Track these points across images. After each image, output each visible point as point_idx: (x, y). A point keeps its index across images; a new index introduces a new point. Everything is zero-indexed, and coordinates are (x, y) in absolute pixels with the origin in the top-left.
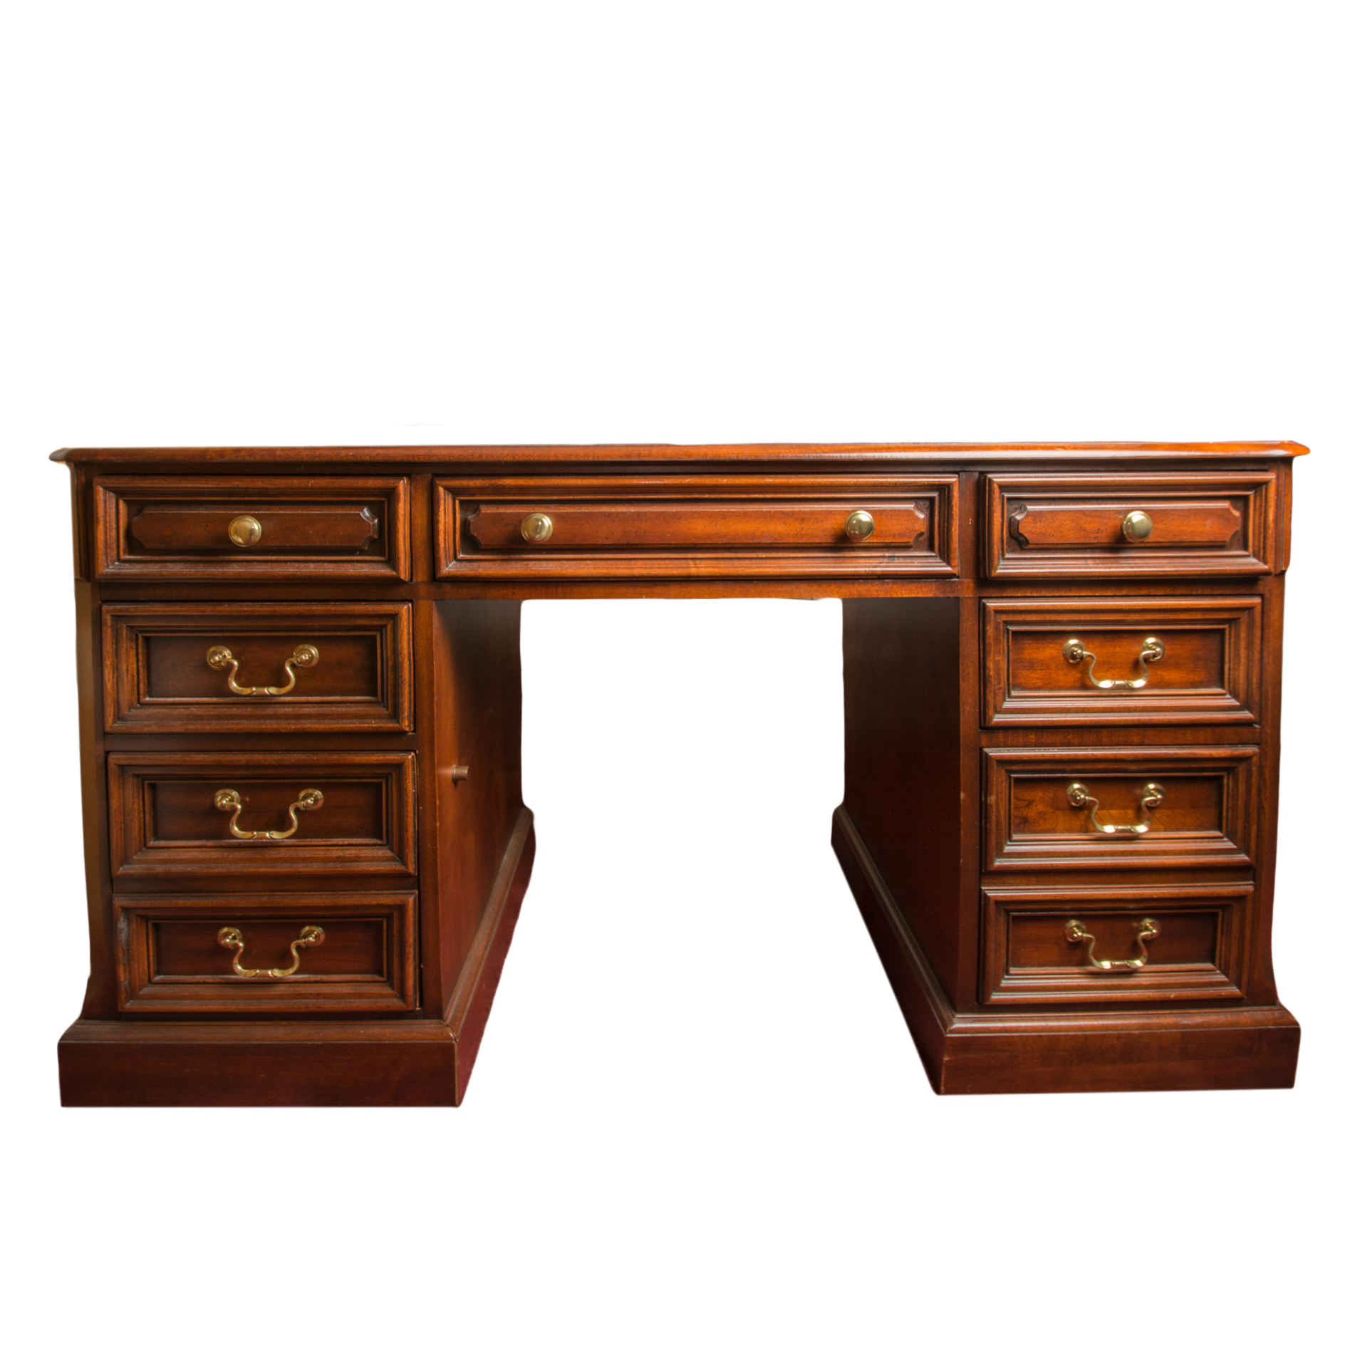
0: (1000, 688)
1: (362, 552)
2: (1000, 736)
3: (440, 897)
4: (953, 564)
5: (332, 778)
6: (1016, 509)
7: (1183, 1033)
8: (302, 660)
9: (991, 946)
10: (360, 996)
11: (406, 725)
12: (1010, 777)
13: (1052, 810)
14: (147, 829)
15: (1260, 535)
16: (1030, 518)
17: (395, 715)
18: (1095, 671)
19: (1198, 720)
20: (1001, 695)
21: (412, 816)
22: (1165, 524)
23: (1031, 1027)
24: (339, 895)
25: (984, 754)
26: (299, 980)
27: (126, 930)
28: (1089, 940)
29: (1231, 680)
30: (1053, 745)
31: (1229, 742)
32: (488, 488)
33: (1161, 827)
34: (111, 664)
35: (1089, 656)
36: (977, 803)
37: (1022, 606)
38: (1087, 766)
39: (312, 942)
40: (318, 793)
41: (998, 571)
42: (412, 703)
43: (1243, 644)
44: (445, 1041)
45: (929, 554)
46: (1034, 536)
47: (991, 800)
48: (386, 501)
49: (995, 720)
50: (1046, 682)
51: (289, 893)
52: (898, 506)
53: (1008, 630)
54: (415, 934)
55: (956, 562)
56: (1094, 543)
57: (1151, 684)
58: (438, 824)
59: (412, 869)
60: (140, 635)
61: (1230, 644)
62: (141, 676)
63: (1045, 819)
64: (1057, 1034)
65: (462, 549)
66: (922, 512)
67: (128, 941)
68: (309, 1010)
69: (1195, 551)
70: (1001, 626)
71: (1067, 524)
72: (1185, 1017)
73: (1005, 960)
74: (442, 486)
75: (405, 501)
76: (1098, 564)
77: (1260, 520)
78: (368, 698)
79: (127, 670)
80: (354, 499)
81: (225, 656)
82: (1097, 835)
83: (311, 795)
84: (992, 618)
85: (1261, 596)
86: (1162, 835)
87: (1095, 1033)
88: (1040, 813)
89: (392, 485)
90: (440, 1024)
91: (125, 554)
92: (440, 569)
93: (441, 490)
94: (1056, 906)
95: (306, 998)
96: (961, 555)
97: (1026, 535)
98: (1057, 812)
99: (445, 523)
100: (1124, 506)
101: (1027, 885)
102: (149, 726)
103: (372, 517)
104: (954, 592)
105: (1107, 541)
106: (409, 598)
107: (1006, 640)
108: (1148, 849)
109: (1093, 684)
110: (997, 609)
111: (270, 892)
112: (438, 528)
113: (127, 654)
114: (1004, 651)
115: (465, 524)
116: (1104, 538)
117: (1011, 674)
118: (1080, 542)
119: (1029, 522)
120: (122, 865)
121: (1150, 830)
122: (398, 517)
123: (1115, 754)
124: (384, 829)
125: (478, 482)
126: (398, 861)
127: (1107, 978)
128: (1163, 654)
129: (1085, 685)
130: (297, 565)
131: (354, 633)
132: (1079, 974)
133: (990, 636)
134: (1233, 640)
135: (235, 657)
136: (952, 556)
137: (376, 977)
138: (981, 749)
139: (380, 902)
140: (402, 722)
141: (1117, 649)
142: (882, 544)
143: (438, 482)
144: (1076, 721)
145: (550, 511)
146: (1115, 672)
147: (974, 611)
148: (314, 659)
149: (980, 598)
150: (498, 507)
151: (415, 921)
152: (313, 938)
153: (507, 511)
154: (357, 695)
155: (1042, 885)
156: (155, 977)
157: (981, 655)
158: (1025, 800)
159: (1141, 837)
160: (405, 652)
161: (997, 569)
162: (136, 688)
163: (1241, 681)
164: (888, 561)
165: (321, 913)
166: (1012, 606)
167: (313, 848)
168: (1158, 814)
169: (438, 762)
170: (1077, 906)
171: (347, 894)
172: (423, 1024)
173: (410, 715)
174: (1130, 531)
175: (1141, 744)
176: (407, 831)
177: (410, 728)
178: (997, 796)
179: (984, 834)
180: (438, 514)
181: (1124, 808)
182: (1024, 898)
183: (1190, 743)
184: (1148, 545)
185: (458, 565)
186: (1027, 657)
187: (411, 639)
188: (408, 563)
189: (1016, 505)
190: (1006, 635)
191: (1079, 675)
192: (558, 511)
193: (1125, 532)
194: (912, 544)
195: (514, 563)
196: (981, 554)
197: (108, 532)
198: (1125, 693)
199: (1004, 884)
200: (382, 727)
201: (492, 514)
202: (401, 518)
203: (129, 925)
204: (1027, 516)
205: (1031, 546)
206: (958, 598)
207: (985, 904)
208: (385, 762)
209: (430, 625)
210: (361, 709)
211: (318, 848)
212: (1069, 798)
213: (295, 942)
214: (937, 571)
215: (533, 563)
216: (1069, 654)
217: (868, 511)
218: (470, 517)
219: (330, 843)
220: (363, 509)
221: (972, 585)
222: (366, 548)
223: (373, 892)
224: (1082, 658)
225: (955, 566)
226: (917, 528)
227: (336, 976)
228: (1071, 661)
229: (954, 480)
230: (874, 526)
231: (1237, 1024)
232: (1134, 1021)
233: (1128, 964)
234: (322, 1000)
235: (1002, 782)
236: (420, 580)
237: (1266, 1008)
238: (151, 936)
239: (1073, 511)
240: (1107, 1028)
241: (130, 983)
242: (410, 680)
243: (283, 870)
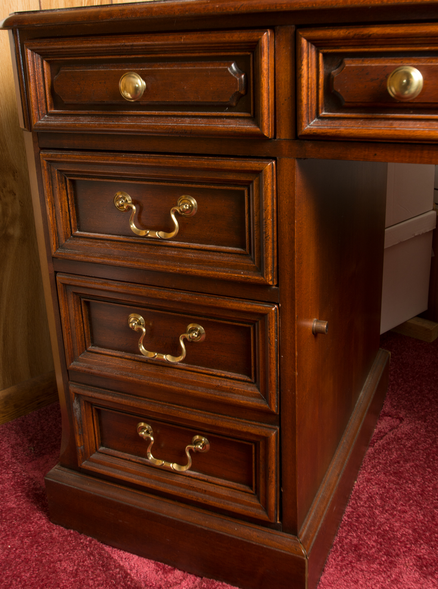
1: (231, 108)
3: (297, 437)
5: (211, 318)
8: (183, 209)
10: (236, 501)
11: (270, 279)
14: (86, 336)
17: (260, 268)
21: (275, 362)
24: (219, 417)
26: (192, 476)
27: (79, 410)
32: (353, 38)
34: (50, 201)
39: (200, 449)
40: (200, 328)
42: (276, 259)
44: (297, 556)
48: (252, 56)
51: (182, 407)
54: (276, 463)
58: (297, 374)
59: (274, 408)
60: (67, 179)
62: (71, 213)
65: (325, 106)
67: (80, 418)
68: (198, 500)
74: (305, 38)
75: (269, 55)
78: (238, 249)
79: (62, 207)
80: (222, 54)
81: (127, 201)
83: (196, 330)
89: (256, 38)
90: (295, 539)
91: (51, 108)
92: (301, 127)
93: (304, 41)
95: (197, 491)
99: (308, 78)
102: (79, 255)
103: (239, 73)
106: (273, 156)
111: (169, 403)
112: (301, 83)
113: (60, 193)
115: (329, 79)
120: (73, 362)
122: (262, 71)
124: (253, 369)
125: (341, 33)
126: (263, 399)
130: (175, 119)
131: (225, 188)
135: (135, 202)
137: (247, 489)
139: (249, 431)
140: (266, 275)
143: (301, 33)
145: (421, 64)
148: (194, 209)
150: (363, 61)
151: (276, 453)
152: (201, 446)
153: (373, 65)
154: (230, 246)
156: (99, 448)
160: (269, 208)
162: (68, 222)
165: (207, 429)
167: (199, 374)
169: (297, 317)
171: (224, 418)
172: (283, 536)
173: (273, 270)
176: (271, 375)
177: (273, 283)
180: (300, 68)
185: (320, 122)
187: (275, 196)
188: (271, 119)
192: (429, 64)
195: (378, 122)
197: (38, 90)
200: (249, 278)
201: (357, 68)
202: (265, 72)
203: (80, 407)
208: (252, 310)
209: (293, 183)
210: (232, 259)
211: (203, 375)
213: (188, 446)
215: (398, 122)
218: (334, 72)
219: (211, 373)
220: (231, 64)
222: (234, 104)
223: (243, 420)
227: (218, 479)
234: (208, 496)
236: (283, 137)
238: (95, 417)
241: (84, 448)
242: (273, 236)
243: (177, 388)
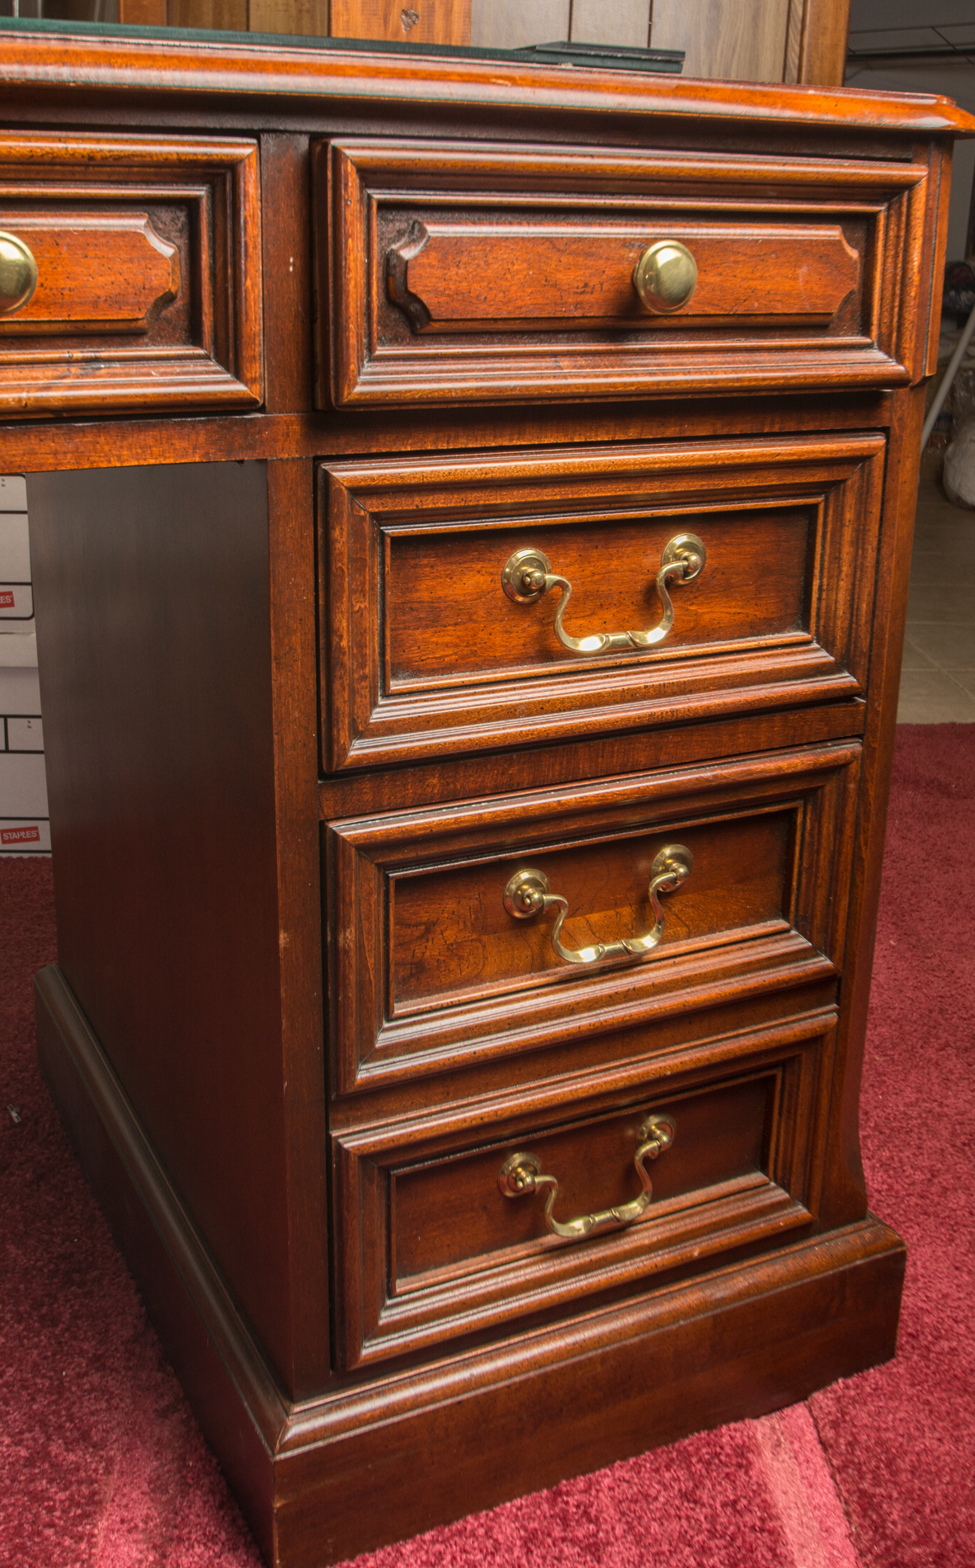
0: (364, 677)
2: (366, 789)
4: (249, 375)
6: (401, 234)
7: (715, 1317)
9: (356, 1248)
12: (387, 878)
13: (474, 936)
15: (893, 301)
16: (433, 254)
18: (569, 616)
19: (761, 700)
20: (366, 692)
22: (721, 274)
23: (442, 1388)
25: (328, 835)
28: (547, 1186)
29: (823, 610)
30: (478, 794)
31: (812, 740)
33: (682, 930)
35: (558, 583)
36: (317, 951)
37: (414, 475)
38: (547, 830)
41: (358, 389)
43: (848, 534)
45: (191, 352)
46: (442, 299)
47: (345, 938)
49: (352, 753)
50: (466, 651)
52: (104, 222)
53: (382, 534)
55: (256, 369)
56: (574, 318)
57: (676, 636)
61: (824, 538)
63: (461, 958)
64: (492, 1387)
66: (168, 239)
69: (773, 337)
70: (367, 527)
71: (518, 272)
72: (718, 1285)
73: (385, 1270)
76: (581, 367)
77: (895, 268)
82: (562, 971)
84: (346, 507)
85: (886, 431)
86: (684, 946)
87: (562, 1364)
88: (449, 947)
94: (483, 1136)
96: (270, 351)
97: (424, 298)
98: (485, 938)
100: (638, 230)
101: (426, 1106)
104: (252, 447)
105: (600, 313)
107: (378, 560)
108: (657, 981)
109: (562, 644)
110: (356, 484)
114: (373, 588)
116: (594, 305)
117: (388, 642)
118: (544, 315)
119: (431, 266)
121: (662, 941)
123: (603, 795)
127: (580, 1250)
128: (703, 567)
129: (547, 651)
132: (528, 1256)
133: (341, 553)
134: (830, 527)
136: (246, 353)
138: (322, 826)
141: (615, 564)
142: (62, 327)
144: (528, 733)
146: (608, 615)
147: (304, 492)
149: (318, 460)
155: (455, 1098)
157: (321, 602)
158: (421, 924)
159: (646, 958)
161: (355, 384)
163: (840, 613)
164: (80, 372)
166: (392, 476)
168: (677, 905)
170: (523, 1126)
174: (652, 287)
175: (654, 767)
178: (360, 930)
179: (331, 1016)
181: (616, 905)
182: (419, 1137)
183: (742, 750)
184: (685, 322)
186: (425, 596)
189: (400, 222)
190: (378, 549)
191: (535, 629)
193: (642, 293)
194: (142, 324)
196: (318, 348)
198: (625, 661)
199: (379, 1115)
204: (426, 251)
205: (436, 326)
206: (262, 462)
207: (339, 1167)
212: (509, 902)
214: (209, 393)
216: (515, 582)
217: (17, 233)
221: (296, 428)
224: (542, 589)
225: (254, 381)
226: (155, 283)
228: (520, 599)
229: (248, 151)
230: (35, 272)
231: (806, 1272)
232: (630, 1320)
233: (617, 1215)
235: (370, 894)
237: (849, 1228)
239: (529, 239)
240: (581, 1347)
